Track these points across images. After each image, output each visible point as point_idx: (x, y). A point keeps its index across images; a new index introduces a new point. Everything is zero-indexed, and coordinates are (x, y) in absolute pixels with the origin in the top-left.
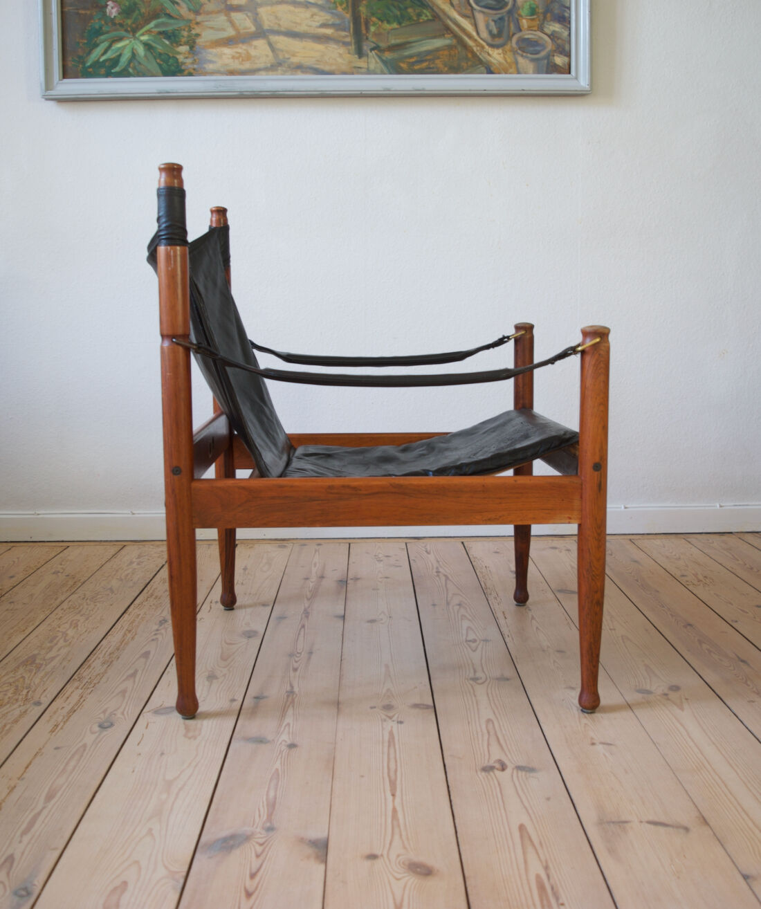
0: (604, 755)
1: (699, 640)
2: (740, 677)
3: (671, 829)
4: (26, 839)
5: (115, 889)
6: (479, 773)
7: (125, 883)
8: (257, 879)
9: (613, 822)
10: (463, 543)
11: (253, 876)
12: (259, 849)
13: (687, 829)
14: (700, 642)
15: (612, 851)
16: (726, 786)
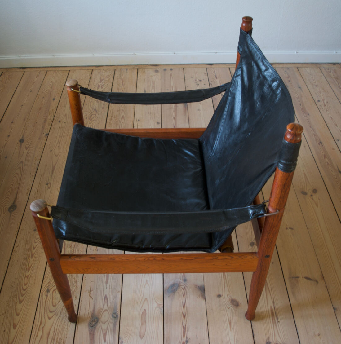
0: (291, 236)
1: (324, 155)
2: (338, 184)
3: (312, 281)
4: (108, 285)
5: (143, 313)
6: (249, 246)
7: (145, 310)
8: (185, 307)
9: (294, 277)
10: (229, 68)
11: (184, 306)
12: (183, 291)
13: (317, 282)
14: (325, 157)
15: (294, 294)
16: (331, 257)
